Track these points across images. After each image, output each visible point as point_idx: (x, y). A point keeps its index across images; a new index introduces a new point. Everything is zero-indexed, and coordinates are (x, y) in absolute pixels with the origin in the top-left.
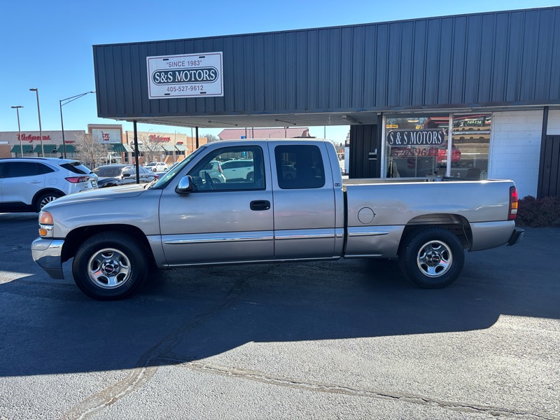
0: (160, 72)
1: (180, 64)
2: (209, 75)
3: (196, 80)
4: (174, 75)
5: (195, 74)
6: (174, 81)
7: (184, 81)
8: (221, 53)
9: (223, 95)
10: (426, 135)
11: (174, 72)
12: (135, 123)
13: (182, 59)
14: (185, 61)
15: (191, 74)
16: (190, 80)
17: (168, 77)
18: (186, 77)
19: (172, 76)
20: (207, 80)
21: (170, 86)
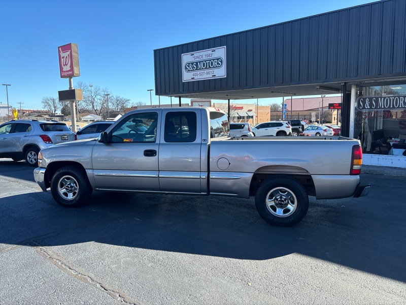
0: (189, 64)
1: (200, 57)
2: (218, 63)
3: (210, 67)
4: (197, 65)
5: (209, 63)
6: (197, 69)
7: (203, 69)
8: (225, 47)
9: (226, 77)
10: (393, 100)
11: (197, 63)
12: (180, 98)
13: (201, 54)
14: (203, 55)
15: (207, 64)
16: (206, 68)
17: (193, 67)
18: (204, 66)
19: (195, 66)
20: (216, 67)
21: (194, 73)
